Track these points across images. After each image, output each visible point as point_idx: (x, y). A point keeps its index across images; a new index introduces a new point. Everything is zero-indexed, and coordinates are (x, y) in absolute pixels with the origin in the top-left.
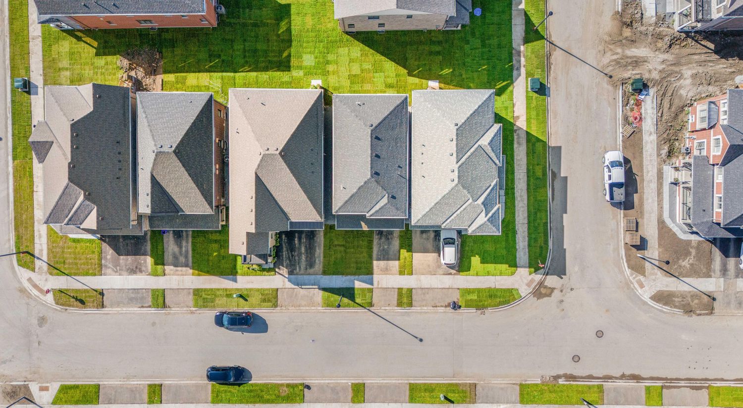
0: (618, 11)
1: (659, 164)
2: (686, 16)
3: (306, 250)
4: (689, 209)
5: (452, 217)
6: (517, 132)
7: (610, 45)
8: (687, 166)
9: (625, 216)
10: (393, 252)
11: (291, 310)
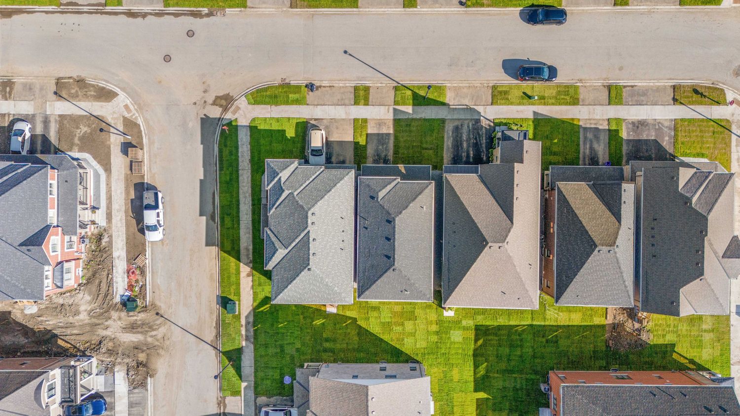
0: (151, 377)
1: (110, 227)
2: (85, 372)
3: (461, 144)
4: (81, 183)
5: (313, 177)
6: (249, 261)
7: (158, 345)
8: (83, 226)
9: (143, 177)
10: (373, 142)
11: (478, 83)
